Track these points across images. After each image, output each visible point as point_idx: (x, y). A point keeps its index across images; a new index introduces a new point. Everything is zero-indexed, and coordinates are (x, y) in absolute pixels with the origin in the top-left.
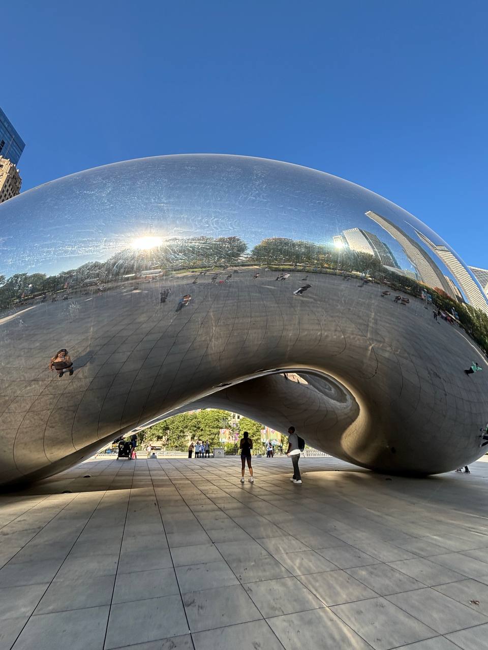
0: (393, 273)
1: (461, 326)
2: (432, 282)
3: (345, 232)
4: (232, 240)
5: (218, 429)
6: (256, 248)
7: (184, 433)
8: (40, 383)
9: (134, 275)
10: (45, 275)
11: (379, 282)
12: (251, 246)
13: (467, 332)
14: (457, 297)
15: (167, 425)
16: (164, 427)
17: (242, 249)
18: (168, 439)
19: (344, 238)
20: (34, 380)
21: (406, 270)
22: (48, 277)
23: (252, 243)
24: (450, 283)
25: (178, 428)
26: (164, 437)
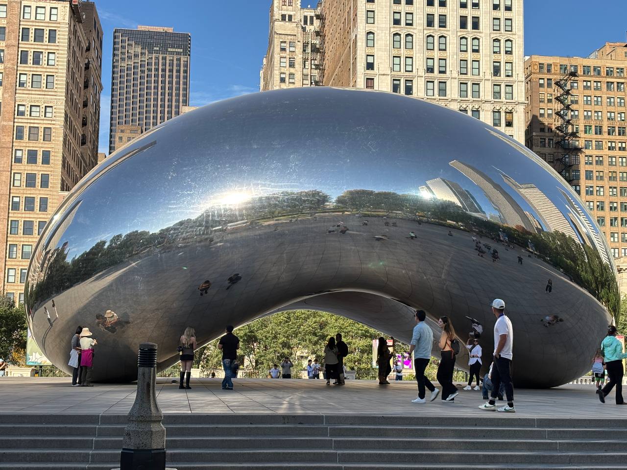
1: (539, 257)
3: (428, 182)
4: (315, 194)
5: (369, 340)
6: (338, 198)
7: (289, 347)
8: (160, 311)
9: (220, 227)
10: (149, 232)
11: (468, 230)
15: (251, 332)
16: (245, 335)
17: (325, 199)
18: (257, 362)
19: (428, 188)
20: (156, 309)
21: (489, 215)
22: (151, 233)
23: (334, 193)
24: (530, 218)
25: (275, 337)
26: (246, 357)
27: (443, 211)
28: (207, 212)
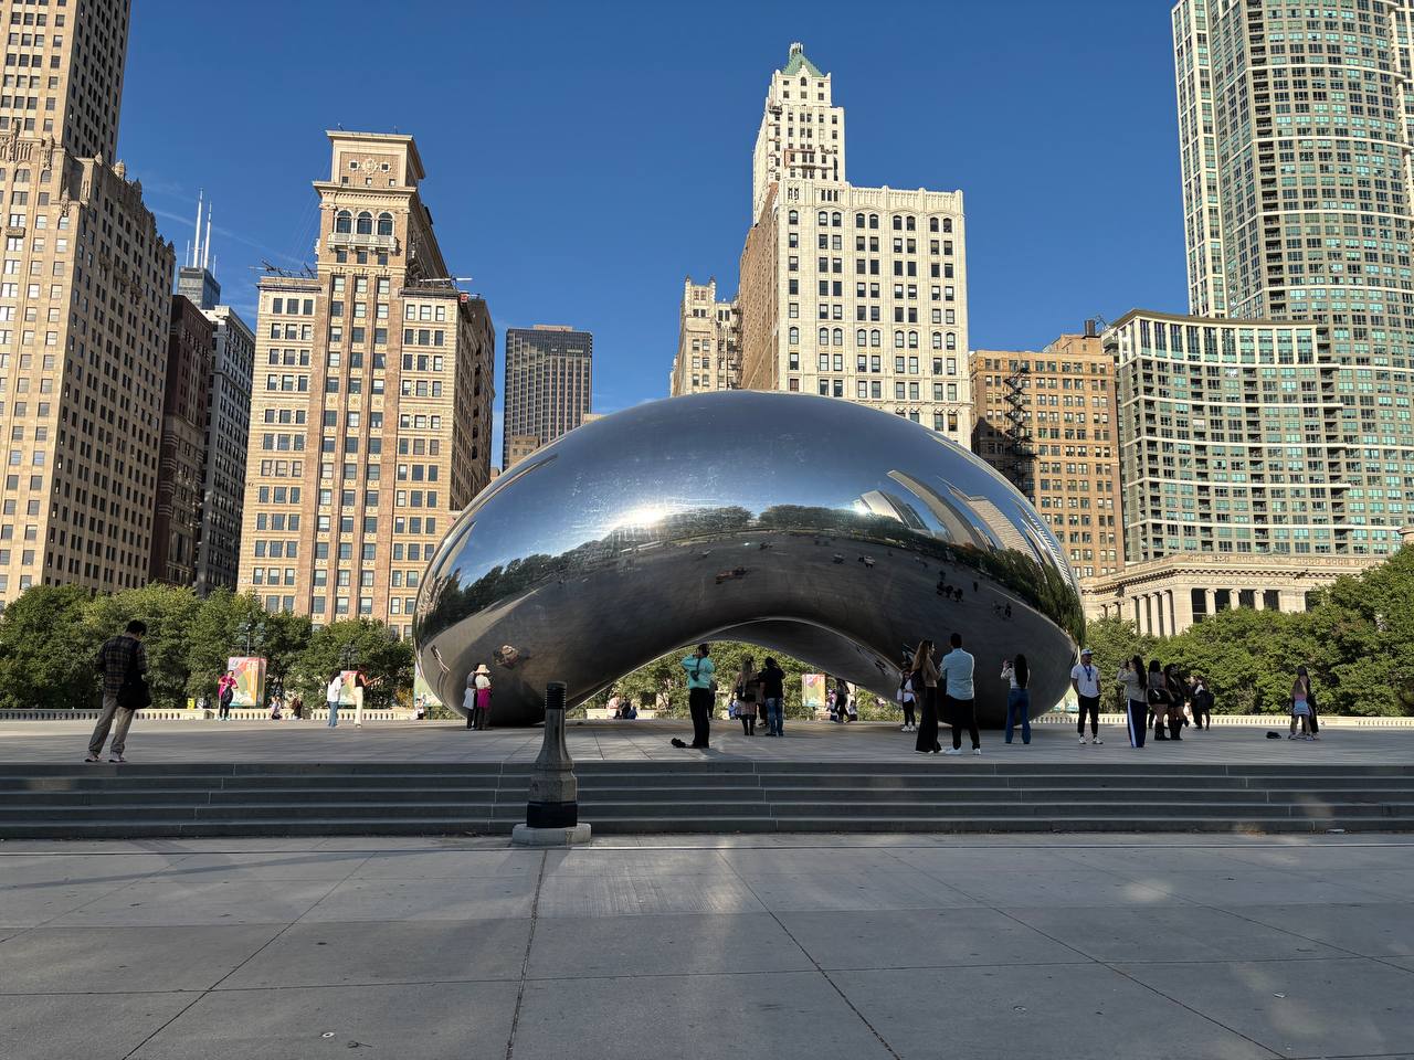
0: (920, 535)
1: (992, 579)
2: (962, 538)
3: (864, 496)
4: (737, 510)
6: (762, 514)
9: (630, 549)
11: (910, 549)
12: (757, 516)
13: (999, 582)
14: (989, 546)
17: (747, 516)
19: (864, 502)
21: (934, 530)
23: (757, 509)
24: (981, 534)
27: (881, 528)
28: (615, 532)
